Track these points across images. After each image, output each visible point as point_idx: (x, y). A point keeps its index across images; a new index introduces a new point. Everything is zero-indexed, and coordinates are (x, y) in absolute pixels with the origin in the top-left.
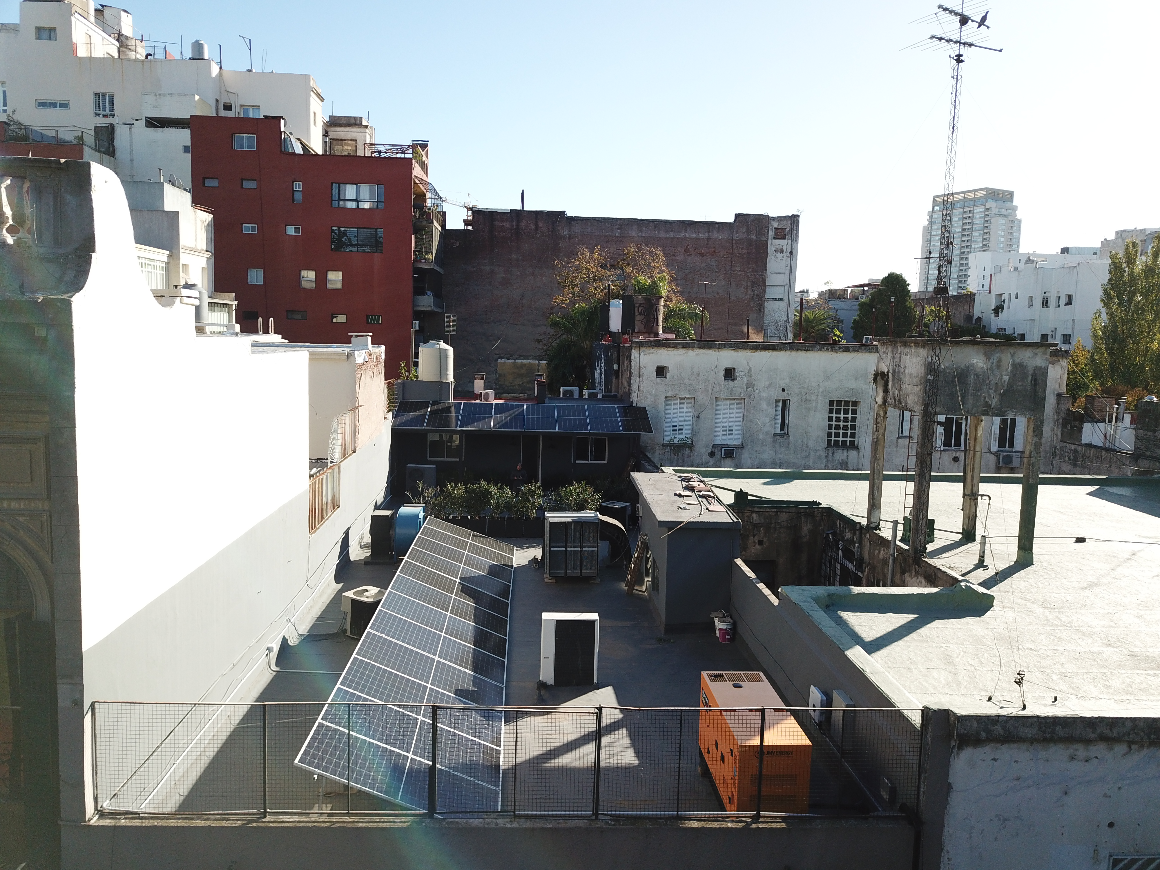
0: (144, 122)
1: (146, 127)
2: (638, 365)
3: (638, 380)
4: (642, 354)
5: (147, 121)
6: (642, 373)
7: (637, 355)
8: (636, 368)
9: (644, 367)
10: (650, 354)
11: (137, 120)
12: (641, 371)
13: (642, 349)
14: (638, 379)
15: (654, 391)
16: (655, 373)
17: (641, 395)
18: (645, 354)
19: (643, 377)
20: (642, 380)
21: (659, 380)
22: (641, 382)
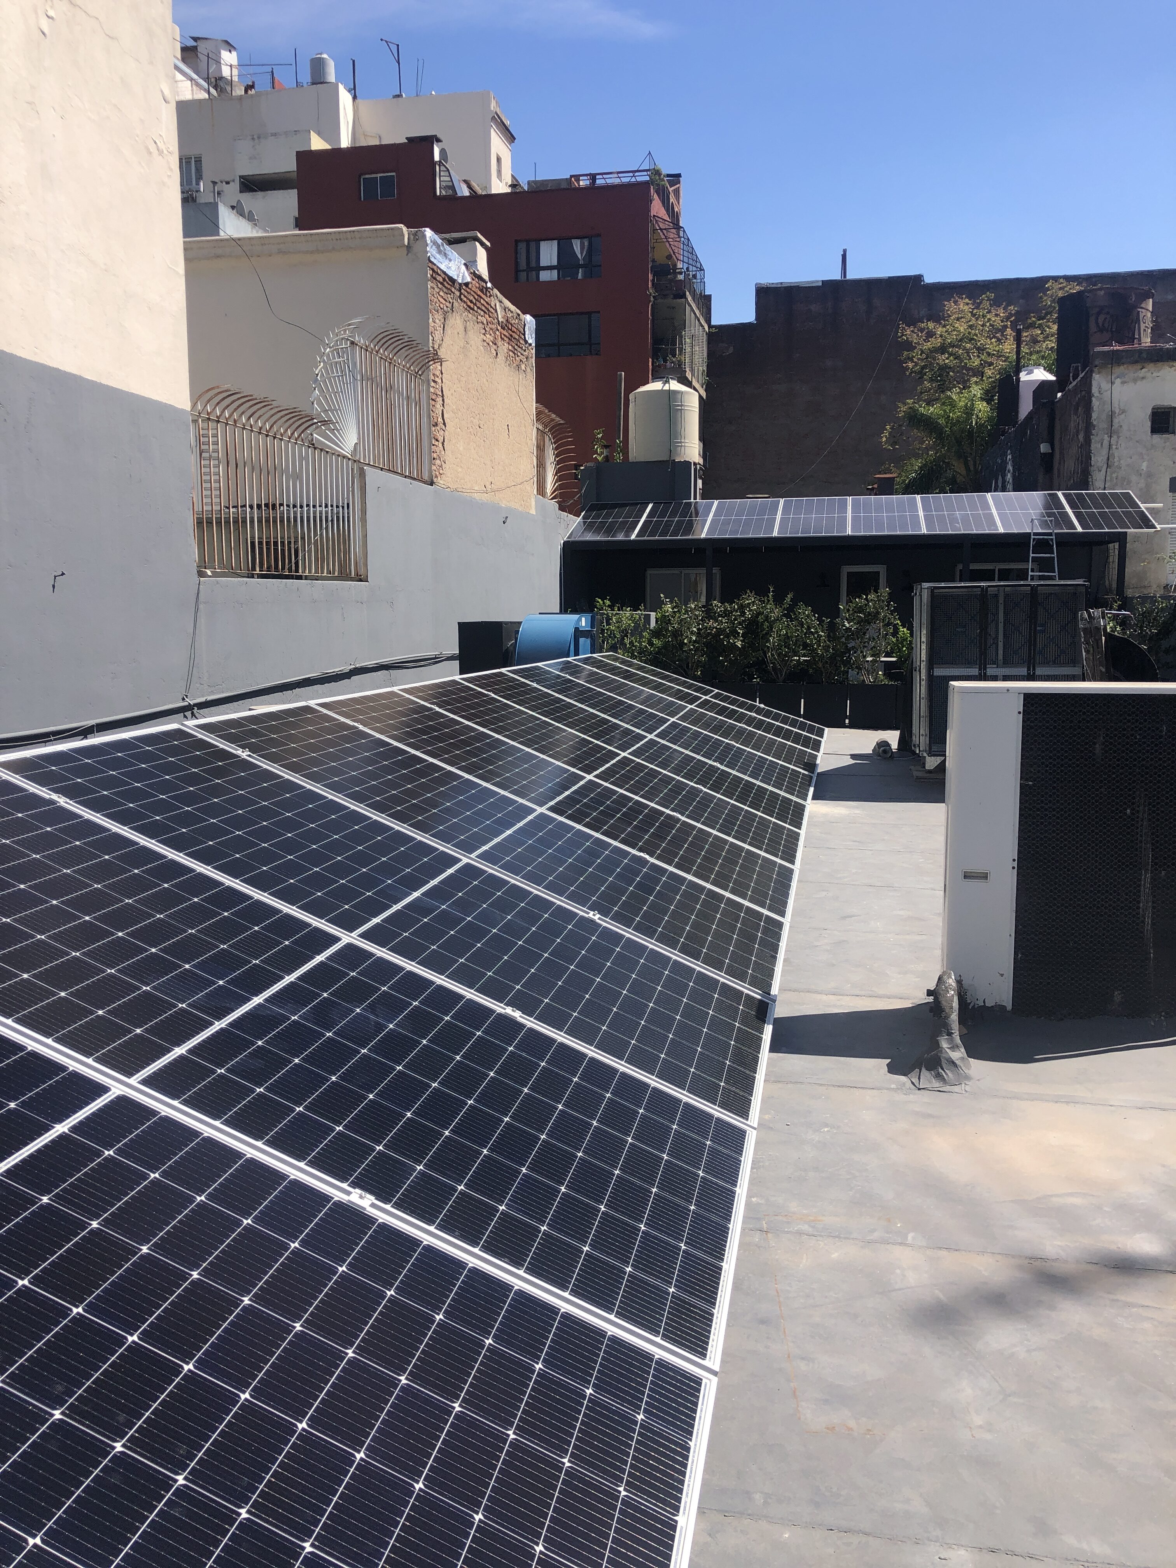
0: (236, 186)
1: (241, 192)
2: (1108, 408)
3: (1106, 443)
4: (1118, 381)
5: (242, 183)
6: (1115, 426)
7: (1105, 386)
8: (1104, 417)
9: (1123, 412)
10: (1135, 380)
11: (228, 183)
12: (1116, 421)
13: (1119, 370)
14: (1106, 437)
15: (1144, 466)
16: (1149, 424)
17: (1114, 475)
18: (1123, 383)
19: (1120, 435)
20: (1117, 442)
21: (1157, 439)
22: (1114, 447)
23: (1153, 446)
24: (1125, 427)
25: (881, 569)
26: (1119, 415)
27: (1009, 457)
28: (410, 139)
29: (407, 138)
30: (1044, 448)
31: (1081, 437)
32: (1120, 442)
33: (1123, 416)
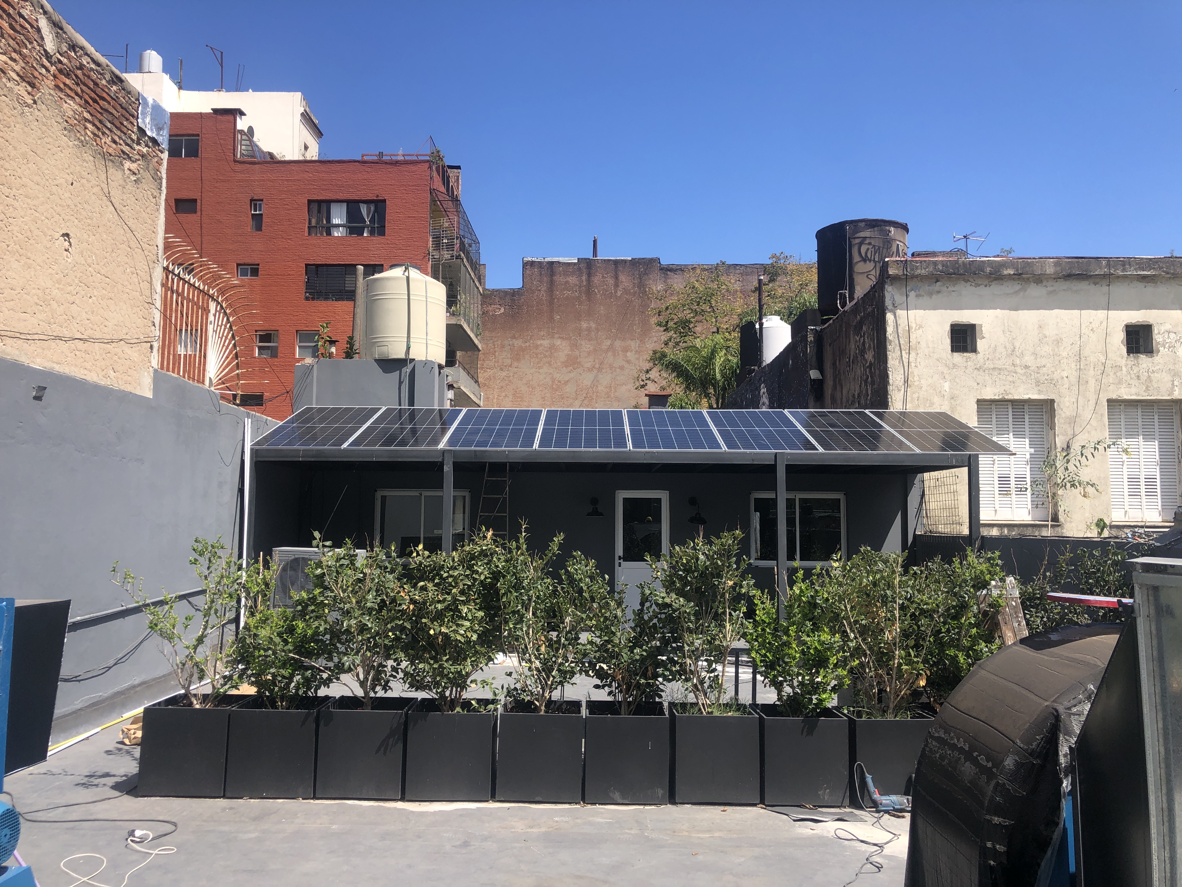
2: (903, 321)
3: (904, 361)
4: (913, 294)
6: (913, 341)
7: (899, 298)
8: (900, 330)
9: (920, 327)
10: (930, 294)
12: (913, 336)
13: (912, 283)
14: (904, 356)
15: (947, 386)
16: (948, 341)
17: (915, 396)
18: (917, 296)
19: (919, 352)
20: (916, 359)
21: (958, 357)
22: (913, 365)
23: (955, 366)
24: (923, 344)
25: (663, 496)
26: (916, 330)
27: (763, 390)
28: (216, 111)
29: (212, 109)
30: (814, 374)
31: (870, 356)
32: (918, 360)
33: (921, 330)
